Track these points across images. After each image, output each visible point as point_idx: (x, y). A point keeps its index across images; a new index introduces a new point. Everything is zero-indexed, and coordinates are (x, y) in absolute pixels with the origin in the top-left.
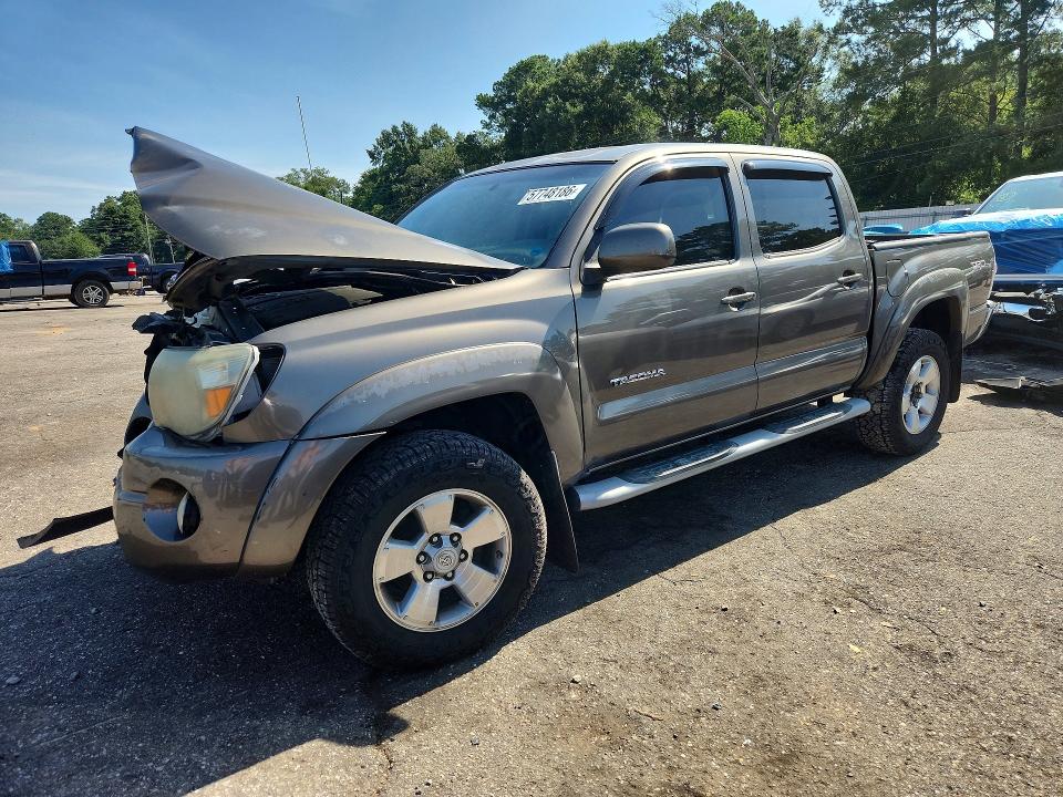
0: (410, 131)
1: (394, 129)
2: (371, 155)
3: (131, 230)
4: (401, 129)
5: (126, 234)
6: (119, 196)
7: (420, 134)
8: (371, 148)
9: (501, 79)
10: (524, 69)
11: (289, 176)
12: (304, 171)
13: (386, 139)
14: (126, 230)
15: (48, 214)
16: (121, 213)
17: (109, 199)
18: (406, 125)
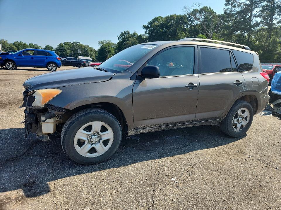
0: (128, 32)
1: (125, 32)
2: (118, 38)
3: (65, 51)
4: (126, 32)
5: (64, 52)
6: (64, 43)
7: (131, 34)
8: (119, 36)
9: (150, 22)
10: (155, 20)
11: (102, 41)
12: (105, 41)
13: (122, 34)
14: (64, 51)
15: (47, 46)
16: (63, 47)
17: (61, 43)
18: (127, 31)
